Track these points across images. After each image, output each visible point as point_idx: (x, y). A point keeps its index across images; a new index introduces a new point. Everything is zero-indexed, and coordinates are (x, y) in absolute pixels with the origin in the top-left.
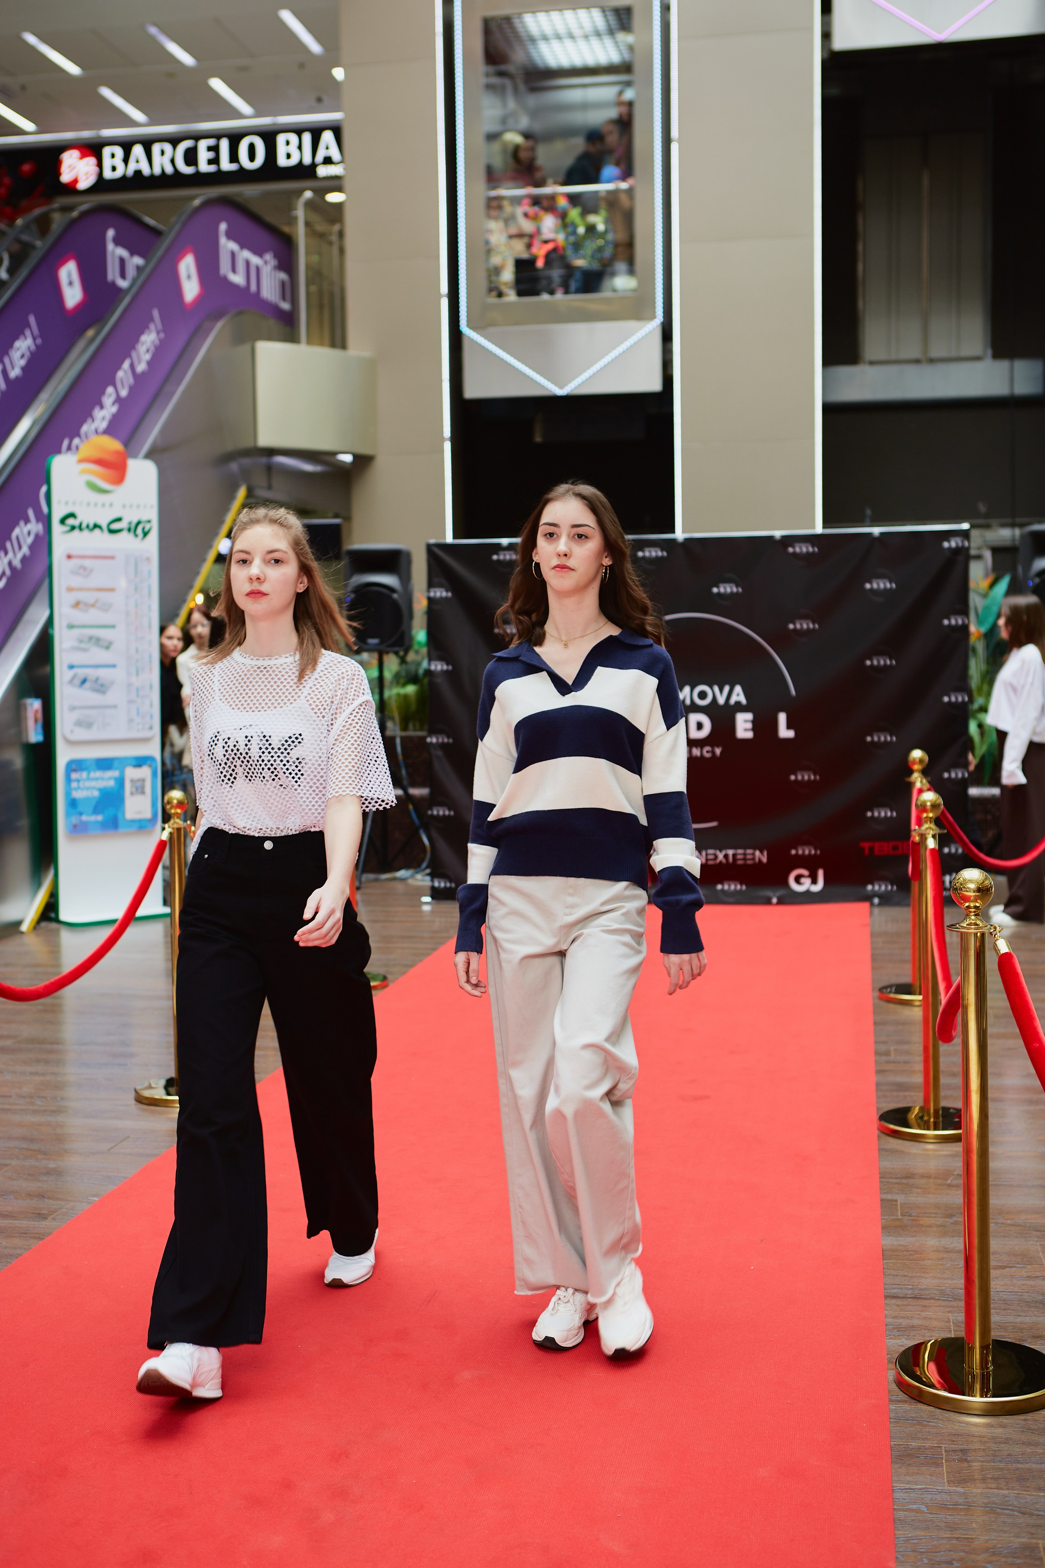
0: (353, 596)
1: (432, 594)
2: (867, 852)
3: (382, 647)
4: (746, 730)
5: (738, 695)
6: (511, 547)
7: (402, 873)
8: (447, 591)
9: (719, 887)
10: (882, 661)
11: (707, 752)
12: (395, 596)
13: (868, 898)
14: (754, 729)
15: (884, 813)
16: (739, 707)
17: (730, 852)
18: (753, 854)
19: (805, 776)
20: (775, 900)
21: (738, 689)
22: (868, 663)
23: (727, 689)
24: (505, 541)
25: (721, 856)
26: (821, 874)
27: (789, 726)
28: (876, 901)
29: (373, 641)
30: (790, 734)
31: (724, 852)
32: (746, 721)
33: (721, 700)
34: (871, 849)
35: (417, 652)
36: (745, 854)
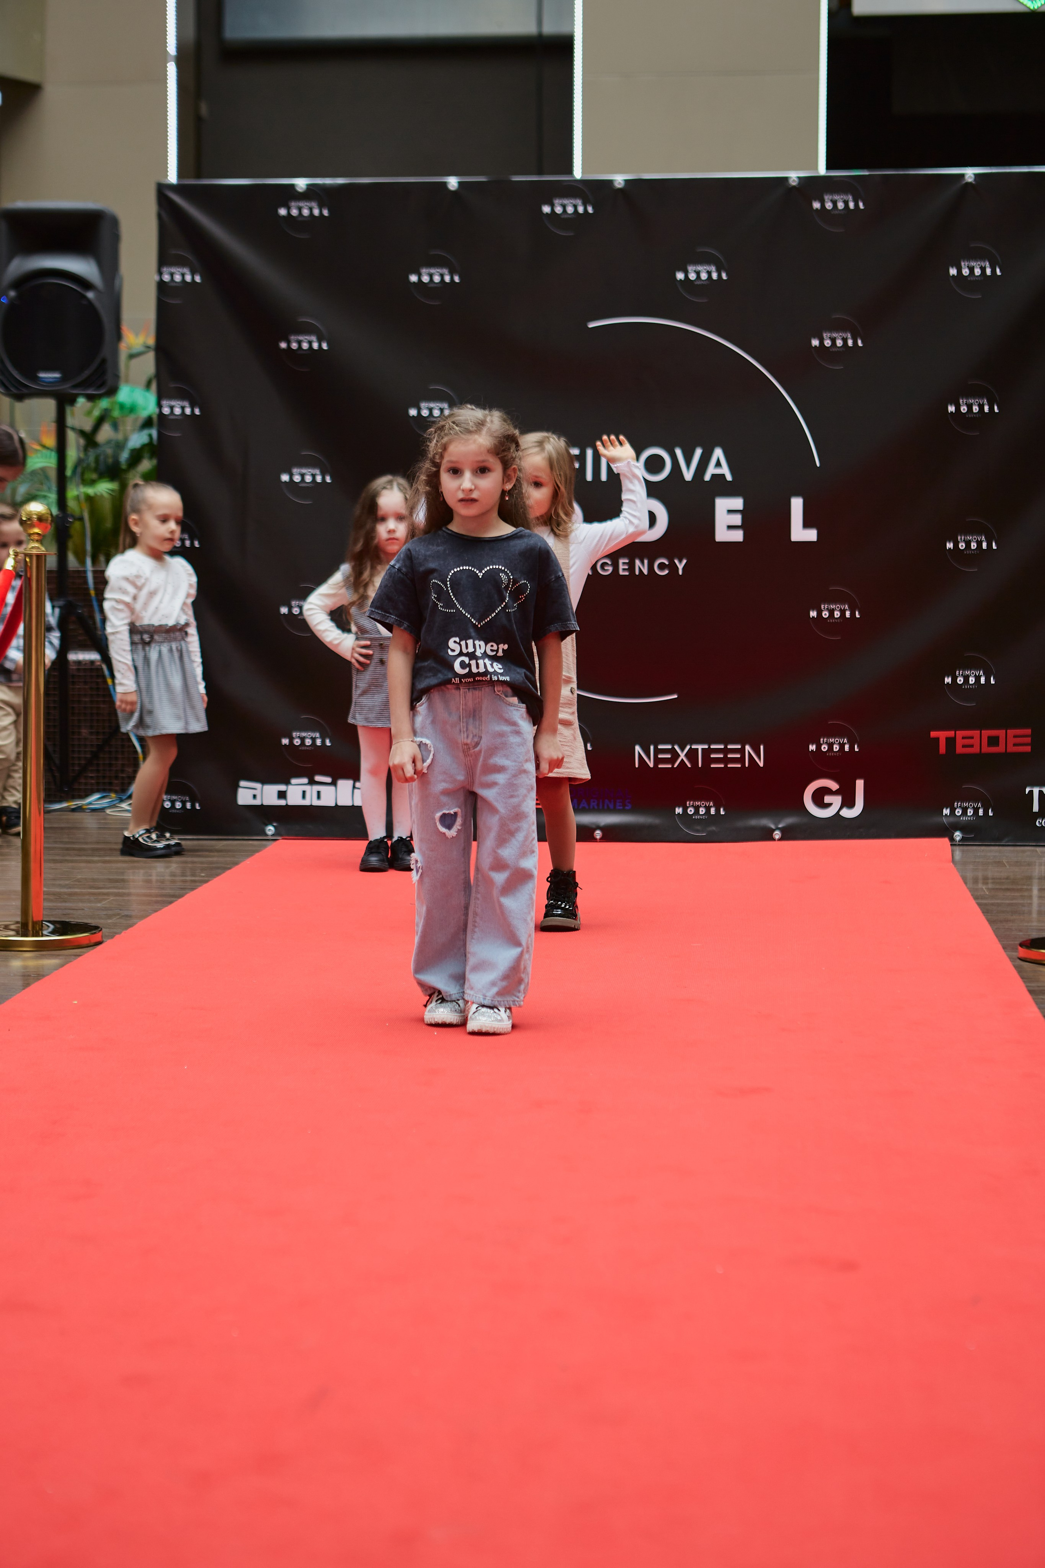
0: (12, 294)
1: (166, 278)
2: (942, 749)
3: (66, 387)
4: (730, 527)
5: (718, 464)
6: (311, 193)
7: (94, 800)
8: (193, 274)
9: (679, 810)
10: (976, 406)
11: (662, 566)
12: (90, 295)
13: (944, 831)
14: (744, 527)
15: (973, 677)
16: (720, 487)
17: (700, 747)
18: (742, 751)
19: (835, 611)
20: (777, 835)
21: (718, 453)
22: (951, 409)
23: (698, 452)
24: (301, 183)
25: (682, 756)
26: (860, 784)
27: (807, 524)
28: (958, 835)
29: (49, 376)
30: (811, 535)
31: (688, 747)
32: (730, 511)
33: (688, 475)
34: (951, 742)
35: (115, 426)
36: (726, 751)
